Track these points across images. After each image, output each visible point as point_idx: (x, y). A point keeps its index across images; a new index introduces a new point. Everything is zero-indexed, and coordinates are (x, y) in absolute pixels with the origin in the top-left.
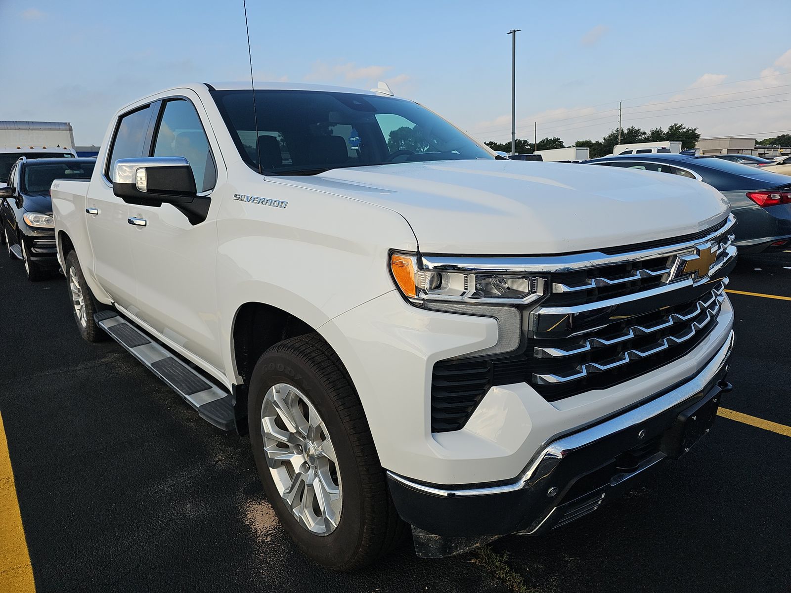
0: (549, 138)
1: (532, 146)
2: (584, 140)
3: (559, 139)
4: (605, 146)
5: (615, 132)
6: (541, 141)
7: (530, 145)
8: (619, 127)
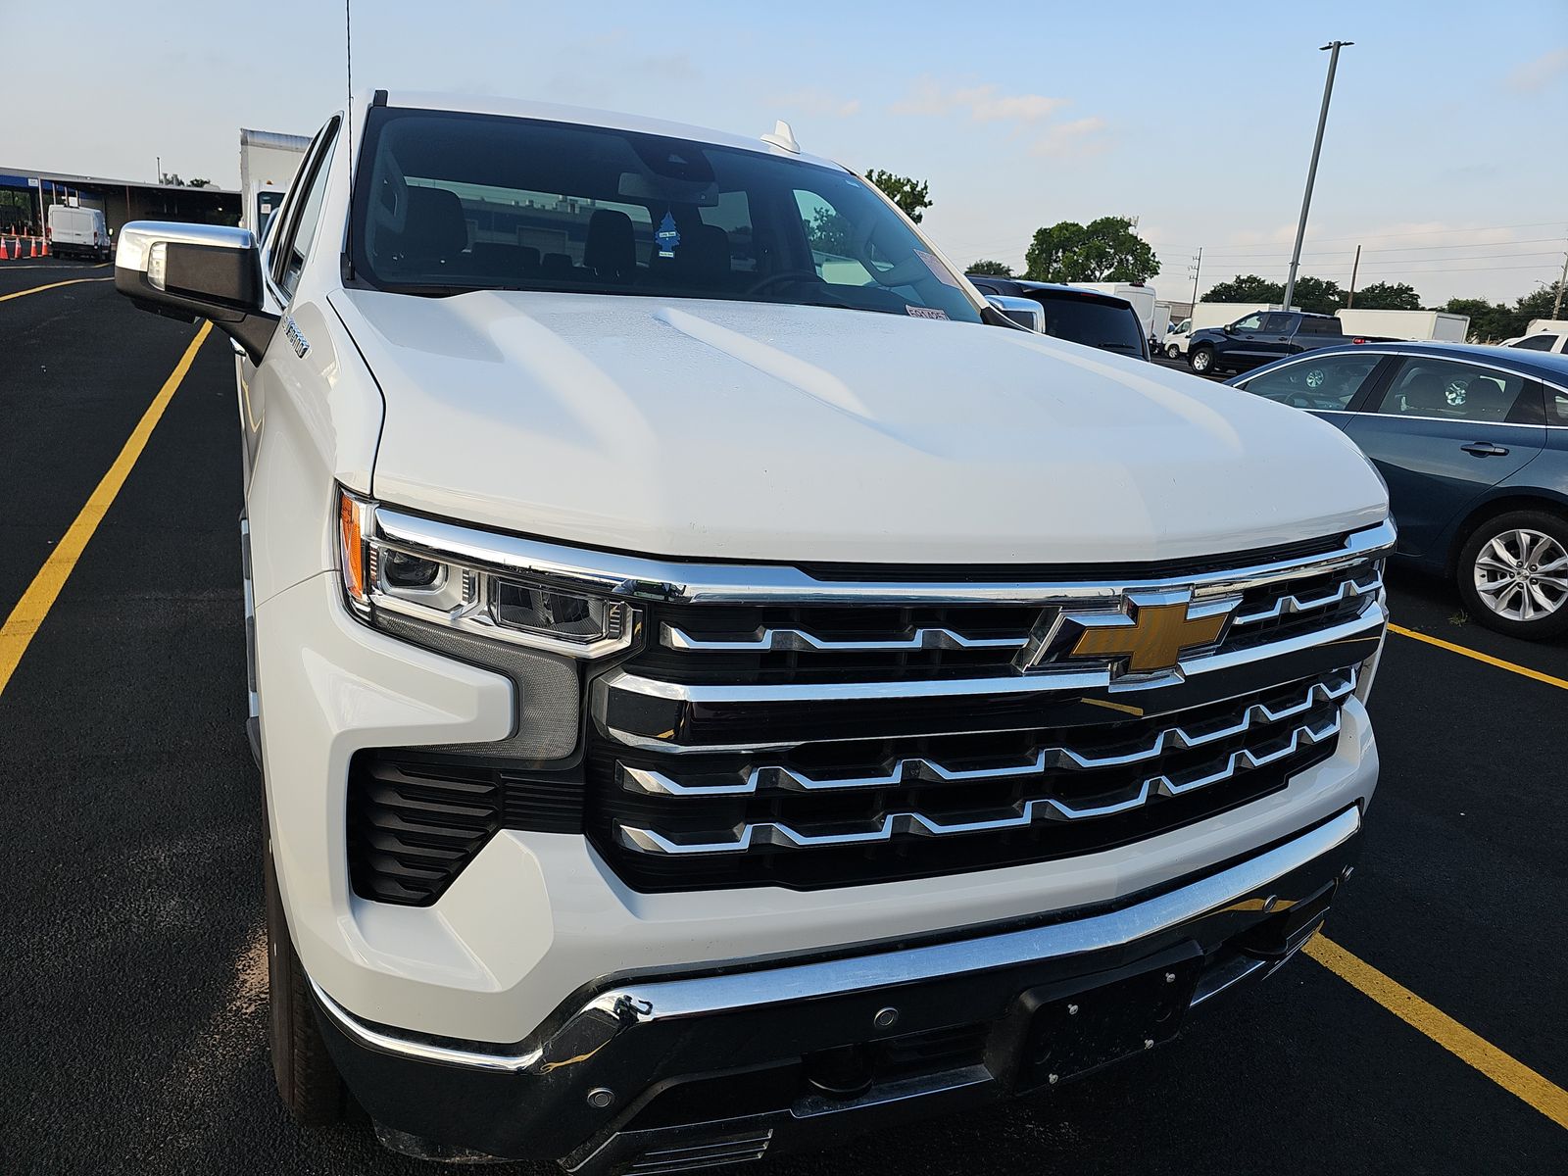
0: (1387, 285)
1: (1344, 295)
2: (1471, 299)
3: (1412, 289)
4: (1517, 318)
5: (1548, 289)
6: (1368, 289)
7: (1340, 294)
8: (1561, 280)
